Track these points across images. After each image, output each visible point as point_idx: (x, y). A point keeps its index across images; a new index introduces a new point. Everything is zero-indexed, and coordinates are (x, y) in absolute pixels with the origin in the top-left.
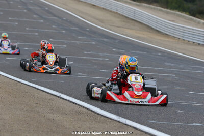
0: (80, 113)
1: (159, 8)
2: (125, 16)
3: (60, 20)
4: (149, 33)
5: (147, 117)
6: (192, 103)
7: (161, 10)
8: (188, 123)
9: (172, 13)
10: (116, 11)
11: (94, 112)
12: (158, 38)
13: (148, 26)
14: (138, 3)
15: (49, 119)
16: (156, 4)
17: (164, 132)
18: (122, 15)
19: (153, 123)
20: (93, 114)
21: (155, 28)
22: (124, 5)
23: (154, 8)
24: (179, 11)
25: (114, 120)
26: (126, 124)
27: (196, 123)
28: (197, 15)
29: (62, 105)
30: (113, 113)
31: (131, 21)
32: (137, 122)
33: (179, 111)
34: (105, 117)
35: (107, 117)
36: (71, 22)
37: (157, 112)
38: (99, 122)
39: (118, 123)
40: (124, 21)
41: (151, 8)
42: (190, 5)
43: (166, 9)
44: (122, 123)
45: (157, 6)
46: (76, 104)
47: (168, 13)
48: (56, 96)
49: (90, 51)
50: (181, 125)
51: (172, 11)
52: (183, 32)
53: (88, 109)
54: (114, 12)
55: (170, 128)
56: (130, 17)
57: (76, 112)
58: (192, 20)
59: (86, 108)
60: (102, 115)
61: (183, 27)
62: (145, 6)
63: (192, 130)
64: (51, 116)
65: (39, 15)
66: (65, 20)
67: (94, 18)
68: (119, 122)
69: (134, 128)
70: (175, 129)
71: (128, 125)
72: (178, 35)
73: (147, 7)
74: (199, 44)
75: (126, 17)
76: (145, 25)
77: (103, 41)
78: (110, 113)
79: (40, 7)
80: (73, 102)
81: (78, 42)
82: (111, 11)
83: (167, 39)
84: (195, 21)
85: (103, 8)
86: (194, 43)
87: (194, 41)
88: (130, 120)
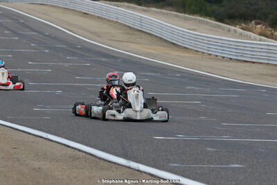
0: (75, 158)
1: (173, 13)
2: (129, 26)
3: (41, 36)
4: (162, 48)
5: (167, 159)
6: (225, 138)
7: (177, 16)
8: (222, 164)
9: (192, 19)
10: (115, 20)
11: (94, 156)
12: (175, 53)
13: (161, 38)
14: (145, 8)
15: (34, 169)
16: (170, 8)
17: (190, 178)
18: (125, 25)
19: (176, 167)
20: (94, 158)
21: (170, 40)
22: (127, 11)
23: (167, 14)
24: (201, 16)
25: (122, 165)
26: (138, 171)
27: (233, 164)
28: (226, 20)
29: (50, 149)
30: (120, 156)
31: (136, 33)
32: (153, 167)
33: (209, 149)
34: (110, 162)
35: (112, 162)
36: (55, 38)
37: (179, 151)
38: (102, 169)
39: (127, 169)
40: (128, 34)
41: (164, 13)
42: (215, 7)
43: (183, 15)
44: (132, 169)
45: (170, 11)
46: (69, 146)
47: (186, 19)
48: (41, 137)
49: (83, 76)
50: (213, 168)
51: (191, 17)
52: (209, 44)
53: (85, 152)
54: (113, 21)
55: (199, 172)
56: (135, 27)
57: (70, 157)
58: (219, 26)
59: (83, 151)
60: (105, 160)
61: (208, 37)
62: (154, 11)
63: (228, 173)
64: (37, 164)
65: (11, 30)
66: (47, 35)
67: (88, 31)
68: (129, 168)
69: (149, 174)
70: (206, 173)
71: (141, 171)
72: (202, 47)
73: (157, 12)
74: (231, 59)
75: (131, 28)
76: (156, 36)
77: (101, 61)
78: (117, 156)
79: (12, 19)
80: (65, 145)
81: (66, 65)
82: (109, 21)
83: (187, 55)
84: (223, 29)
85: (99, 17)
86: (224, 57)
87: (224, 55)
88: (144, 164)
